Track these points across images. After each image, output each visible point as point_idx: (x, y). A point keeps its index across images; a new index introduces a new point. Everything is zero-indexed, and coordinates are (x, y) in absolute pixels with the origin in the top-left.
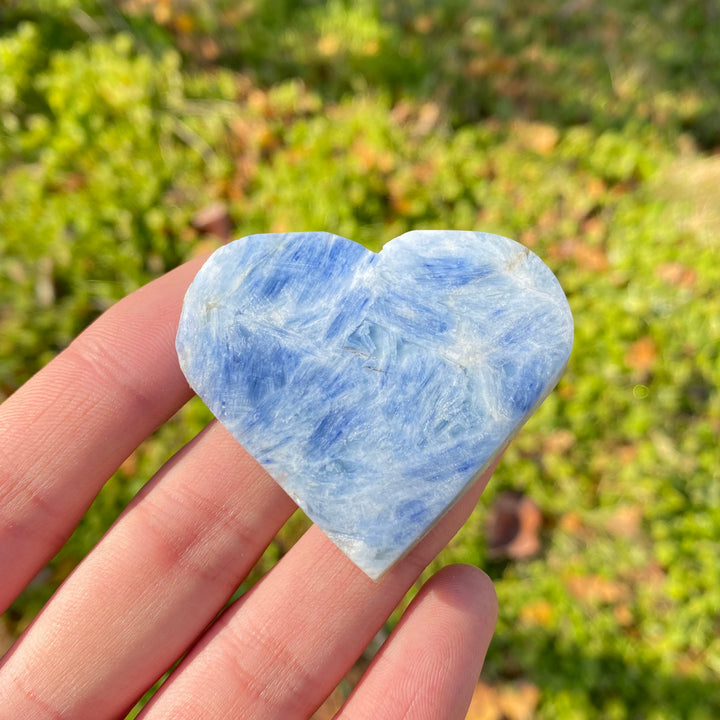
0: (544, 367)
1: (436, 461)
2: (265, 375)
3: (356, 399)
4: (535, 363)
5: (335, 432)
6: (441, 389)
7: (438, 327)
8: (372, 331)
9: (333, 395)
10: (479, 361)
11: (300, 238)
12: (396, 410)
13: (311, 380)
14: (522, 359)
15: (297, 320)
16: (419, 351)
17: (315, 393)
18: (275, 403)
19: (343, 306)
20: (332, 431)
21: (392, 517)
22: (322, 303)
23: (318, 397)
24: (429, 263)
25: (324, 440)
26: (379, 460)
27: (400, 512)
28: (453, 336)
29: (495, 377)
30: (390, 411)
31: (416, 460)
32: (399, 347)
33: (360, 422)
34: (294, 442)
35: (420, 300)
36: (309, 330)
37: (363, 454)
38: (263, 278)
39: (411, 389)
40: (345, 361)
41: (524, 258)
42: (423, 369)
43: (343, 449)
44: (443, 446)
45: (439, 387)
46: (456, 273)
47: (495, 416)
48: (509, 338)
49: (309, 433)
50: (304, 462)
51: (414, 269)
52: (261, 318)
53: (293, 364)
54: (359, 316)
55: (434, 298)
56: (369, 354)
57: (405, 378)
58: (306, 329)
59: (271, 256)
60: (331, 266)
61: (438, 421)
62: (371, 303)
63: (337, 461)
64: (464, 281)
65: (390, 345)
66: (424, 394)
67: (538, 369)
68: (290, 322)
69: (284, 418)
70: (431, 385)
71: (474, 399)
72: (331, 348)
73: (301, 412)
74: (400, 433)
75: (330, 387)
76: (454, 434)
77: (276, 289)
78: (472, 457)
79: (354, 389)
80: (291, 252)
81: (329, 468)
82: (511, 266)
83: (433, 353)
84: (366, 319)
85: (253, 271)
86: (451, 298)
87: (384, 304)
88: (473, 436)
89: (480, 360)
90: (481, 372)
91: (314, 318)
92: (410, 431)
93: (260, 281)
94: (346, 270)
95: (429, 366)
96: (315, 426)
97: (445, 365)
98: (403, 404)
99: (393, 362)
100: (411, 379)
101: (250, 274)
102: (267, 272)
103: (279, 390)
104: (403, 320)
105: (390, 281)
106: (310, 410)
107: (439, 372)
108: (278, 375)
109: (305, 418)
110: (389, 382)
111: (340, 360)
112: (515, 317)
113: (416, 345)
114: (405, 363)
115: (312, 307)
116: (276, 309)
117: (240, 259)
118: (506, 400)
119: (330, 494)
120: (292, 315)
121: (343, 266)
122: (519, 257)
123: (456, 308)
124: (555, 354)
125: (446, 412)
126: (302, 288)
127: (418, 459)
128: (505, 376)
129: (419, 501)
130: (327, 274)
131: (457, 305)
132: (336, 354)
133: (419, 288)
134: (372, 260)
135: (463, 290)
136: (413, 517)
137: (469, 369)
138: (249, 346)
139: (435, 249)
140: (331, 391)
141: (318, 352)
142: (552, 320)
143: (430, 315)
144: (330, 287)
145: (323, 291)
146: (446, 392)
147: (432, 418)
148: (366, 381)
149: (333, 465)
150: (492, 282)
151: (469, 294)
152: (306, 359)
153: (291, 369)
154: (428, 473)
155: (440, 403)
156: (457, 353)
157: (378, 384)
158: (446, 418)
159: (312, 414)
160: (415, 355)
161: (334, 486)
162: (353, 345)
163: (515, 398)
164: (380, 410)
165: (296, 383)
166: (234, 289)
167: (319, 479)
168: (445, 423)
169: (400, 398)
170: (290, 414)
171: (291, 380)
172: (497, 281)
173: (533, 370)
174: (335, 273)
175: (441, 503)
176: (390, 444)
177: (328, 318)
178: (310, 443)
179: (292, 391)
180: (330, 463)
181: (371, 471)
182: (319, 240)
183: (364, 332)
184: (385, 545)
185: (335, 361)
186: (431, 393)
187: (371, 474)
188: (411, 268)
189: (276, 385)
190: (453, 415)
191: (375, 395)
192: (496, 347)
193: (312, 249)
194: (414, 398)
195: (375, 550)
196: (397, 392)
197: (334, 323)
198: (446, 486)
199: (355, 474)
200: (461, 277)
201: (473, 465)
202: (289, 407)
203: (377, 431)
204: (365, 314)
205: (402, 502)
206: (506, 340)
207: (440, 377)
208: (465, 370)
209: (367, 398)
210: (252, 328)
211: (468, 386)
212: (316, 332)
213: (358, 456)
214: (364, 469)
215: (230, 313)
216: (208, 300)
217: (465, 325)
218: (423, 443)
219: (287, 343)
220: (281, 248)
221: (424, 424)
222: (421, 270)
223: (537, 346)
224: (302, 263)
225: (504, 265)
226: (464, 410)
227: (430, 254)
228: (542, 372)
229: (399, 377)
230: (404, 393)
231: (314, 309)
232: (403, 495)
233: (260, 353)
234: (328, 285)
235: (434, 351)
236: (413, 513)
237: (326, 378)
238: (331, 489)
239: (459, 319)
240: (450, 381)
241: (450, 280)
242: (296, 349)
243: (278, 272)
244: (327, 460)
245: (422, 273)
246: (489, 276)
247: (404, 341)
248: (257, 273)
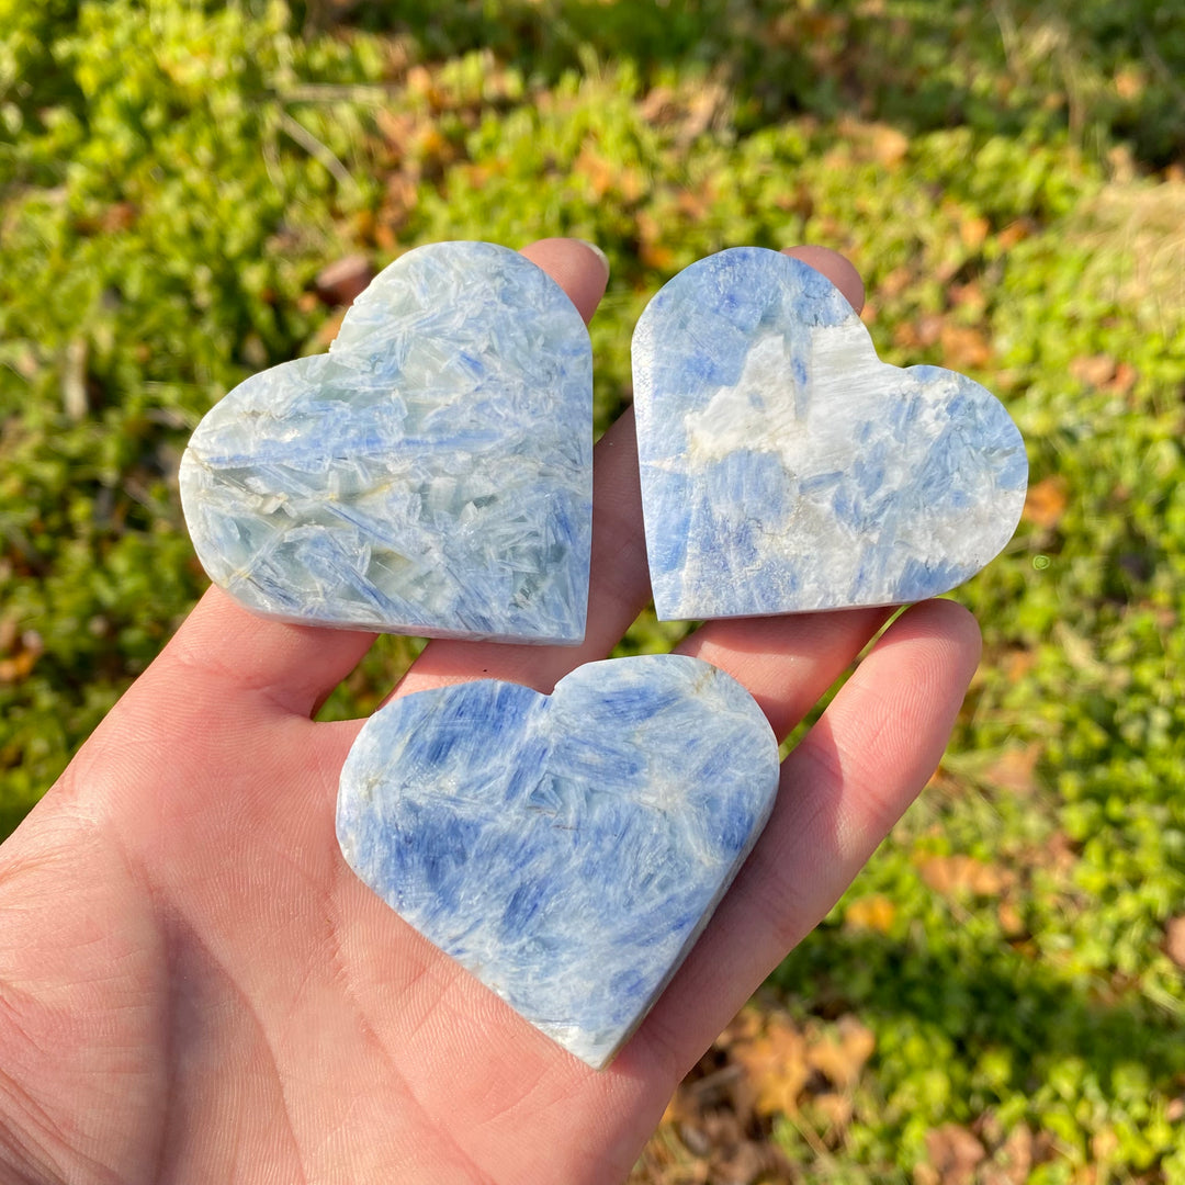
0: (751, 796)
1: (647, 922)
2: (444, 853)
3: (549, 865)
4: (740, 794)
5: (529, 907)
6: (641, 839)
7: (628, 769)
8: (556, 785)
9: (522, 864)
10: (678, 801)
11: (462, 689)
12: (595, 871)
13: (496, 850)
14: (726, 791)
15: (469, 785)
16: (610, 800)
17: (502, 865)
18: (457, 883)
19: (519, 761)
20: (525, 905)
21: (607, 995)
22: (495, 761)
23: (506, 869)
24: (608, 698)
25: (519, 917)
26: (583, 931)
27: (615, 986)
28: (646, 777)
29: (699, 817)
30: (588, 872)
31: (624, 925)
32: (588, 799)
33: (556, 890)
34: (486, 925)
35: (604, 742)
36: (485, 795)
37: (564, 926)
38: (426, 742)
39: (607, 845)
40: (530, 822)
41: (712, 678)
42: (618, 819)
43: (541, 925)
44: (653, 903)
45: (638, 837)
46: (638, 705)
47: (705, 861)
48: (707, 771)
49: (501, 912)
50: (500, 946)
51: (592, 707)
52: (430, 788)
53: (472, 836)
54: (538, 771)
55: (619, 738)
56: (555, 812)
57: (600, 833)
58: (481, 794)
59: (433, 716)
60: (500, 719)
61: (642, 876)
62: (550, 753)
63: (537, 939)
64: (649, 712)
65: (578, 797)
66: (623, 847)
67: (745, 799)
68: (463, 788)
69: (471, 899)
70: (629, 837)
71: (679, 845)
72: (512, 811)
73: (489, 889)
74: (603, 896)
75: (517, 855)
76: (663, 887)
77: (442, 753)
78: (686, 910)
79: (545, 854)
80: (454, 708)
81: (529, 949)
82: (698, 688)
83: (626, 799)
84: (547, 772)
85: (414, 735)
86: (637, 734)
87: (565, 752)
88: (684, 887)
89: (679, 799)
90: (682, 813)
91: (490, 779)
92: (613, 893)
93: (423, 746)
94: (518, 719)
95: (624, 815)
96: (507, 902)
97: (641, 811)
98: (601, 862)
99: (584, 817)
100: (606, 834)
101: (411, 740)
102: (429, 735)
103: (461, 868)
104: (588, 766)
105: (567, 725)
106: (498, 885)
107: (635, 820)
108: (457, 851)
109: (494, 896)
110: (582, 839)
111: (525, 822)
112: (710, 744)
113: (606, 792)
114: (597, 815)
115: (486, 767)
116: (445, 776)
117: (398, 724)
118: (715, 840)
119: (534, 978)
120: (465, 780)
121: (513, 715)
122: (706, 676)
123: (645, 745)
124: (762, 780)
125: (650, 864)
126: (471, 747)
127: (626, 923)
128: (709, 814)
129: (634, 971)
130: (497, 727)
131: (645, 741)
132: (519, 817)
133: (602, 728)
134: (544, 704)
135: (650, 723)
136: (630, 990)
137: (669, 812)
138: (420, 822)
139: (613, 680)
140: (519, 861)
141: (499, 818)
142: (752, 741)
143: (618, 757)
144: (502, 741)
145: (495, 747)
146: (646, 842)
147: (636, 873)
148: (556, 843)
149: (533, 943)
150: (680, 709)
151: (657, 727)
152: (486, 828)
153: (471, 842)
154: (640, 937)
155: (641, 855)
156: (653, 795)
157: (570, 844)
158: (651, 870)
159: (501, 889)
160: (607, 805)
161: (537, 968)
162: (537, 804)
163: (724, 837)
164: (576, 873)
165: (479, 856)
166: (396, 760)
167: (519, 962)
168: (651, 877)
169: (597, 856)
170: (476, 894)
171: (473, 853)
172: (686, 707)
173: (739, 801)
174: (506, 725)
175: (659, 969)
176: (593, 910)
177: (504, 777)
178: (504, 923)
179: (475, 867)
180: (530, 942)
181: (576, 944)
182: (483, 689)
183: (546, 787)
184: (603, 1027)
185: (519, 825)
186: (630, 845)
187: (576, 949)
188: (589, 707)
189: (456, 862)
190: (658, 867)
191: (569, 857)
192: (694, 782)
193: (476, 702)
194: (613, 853)
195: (593, 1034)
196: (593, 850)
197: (513, 782)
198: (662, 949)
199: (558, 951)
200: (645, 709)
201: (688, 920)
202: (474, 885)
203: (576, 899)
204: (545, 766)
205: (615, 975)
206: (705, 772)
207: (637, 825)
208: (665, 814)
209: (560, 862)
210: (422, 801)
211: (671, 831)
212: (494, 795)
213: (559, 929)
214: (569, 943)
215: (395, 788)
216: (367, 778)
217: (657, 762)
218: (630, 903)
219: (464, 813)
220: (442, 705)
221: (628, 881)
222: (601, 708)
223: (740, 774)
224: (467, 719)
225: (691, 689)
226: (670, 859)
227: (608, 688)
228: (750, 803)
229: (592, 833)
230: (600, 849)
231: (488, 770)
232: (616, 967)
233: (433, 828)
234: (499, 739)
235: (627, 798)
236: (628, 986)
237: (512, 846)
238: (534, 973)
239: (649, 756)
240: (650, 828)
241: (633, 714)
242: (473, 818)
243: (442, 733)
244: (525, 939)
245: (602, 710)
246: (676, 703)
247: (592, 791)
248: (420, 736)
